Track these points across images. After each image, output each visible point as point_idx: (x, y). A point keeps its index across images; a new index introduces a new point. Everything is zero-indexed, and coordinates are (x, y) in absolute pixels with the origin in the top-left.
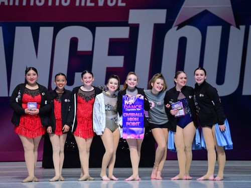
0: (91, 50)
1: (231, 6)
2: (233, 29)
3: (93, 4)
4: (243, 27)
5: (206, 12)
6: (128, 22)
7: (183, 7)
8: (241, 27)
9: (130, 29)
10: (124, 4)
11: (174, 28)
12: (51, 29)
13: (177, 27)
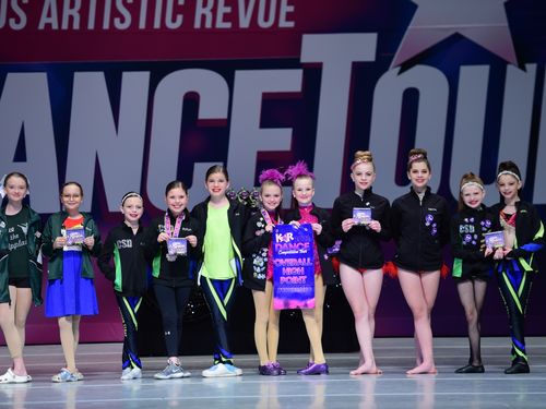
0: (225, 116)
1: (506, 24)
2: (512, 71)
3: (228, 25)
4: (532, 68)
5: (457, 38)
6: (299, 59)
7: (410, 27)
8: (528, 66)
9: (304, 74)
10: (291, 24)
11: (393, 71)
12: (145, 76)
13: (398, 69)
